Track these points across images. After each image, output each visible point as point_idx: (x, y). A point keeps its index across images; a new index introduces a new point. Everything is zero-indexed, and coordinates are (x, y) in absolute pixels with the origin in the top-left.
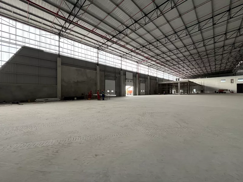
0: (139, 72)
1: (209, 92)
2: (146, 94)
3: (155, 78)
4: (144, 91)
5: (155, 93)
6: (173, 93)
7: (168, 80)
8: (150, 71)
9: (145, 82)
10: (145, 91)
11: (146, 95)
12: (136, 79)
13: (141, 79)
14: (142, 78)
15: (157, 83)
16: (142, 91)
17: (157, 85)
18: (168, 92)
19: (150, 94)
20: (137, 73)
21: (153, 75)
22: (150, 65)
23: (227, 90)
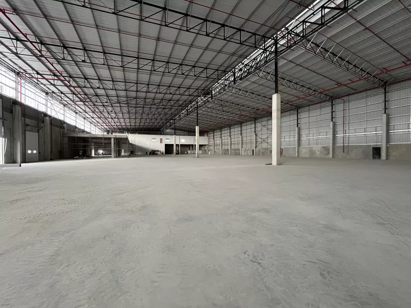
0: (23, 101)
1: (140, 154)
2: (42, 158)
3: (60, 124)
4: (35, 152)
5: (61, 156)
6: (93, 155)
7: (83, 131)
8: (49, 105)
9: (38, 129)
10: (39, 153)
11: (40, 160)
12: (13, 118)
13: (28, 121)
14: (30, 117)
15: (64, 133)
16: (29, 152)
17: (66, 140)
18: (86, 155)
19: (52, 160)
20: (15, 102)
21: (56, 116)
22: (53, 92)
23: (158, 151)
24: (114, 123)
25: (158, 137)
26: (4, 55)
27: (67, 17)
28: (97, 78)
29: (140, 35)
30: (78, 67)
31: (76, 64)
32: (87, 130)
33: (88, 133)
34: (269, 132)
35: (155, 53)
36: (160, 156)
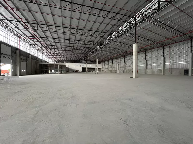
0: (20, 49)
1: (70, 72)
2: (28, 73)
3: (35, 59)
4: (25, 71)
5: (36, 73)
7: (46, 62)
8: (31, 50)
9: (26, 61)
10: (27, 71)
11: (27, 75)
12: (16, 56)
13: (22, 57)
14: (23, 56)
15: (37, 63)
16: (23, 71)
17: (38, 66)
18: (47, 72)
19: (32, 74)
20: (17, 49)
21: (34, 55)
22: (33, 44)
23: (79, 71)
24: (59, 58)
25: (79, 64)
26: (13, 28)
27: (40, 11)
28: (52, 38)
29: (71, 18)
30: (44, 33)
31: (43, 32)
32: (47, 61)
33: (48, 62)
34: (132, 62)
35: (78, 25)
36: (80, 73)
